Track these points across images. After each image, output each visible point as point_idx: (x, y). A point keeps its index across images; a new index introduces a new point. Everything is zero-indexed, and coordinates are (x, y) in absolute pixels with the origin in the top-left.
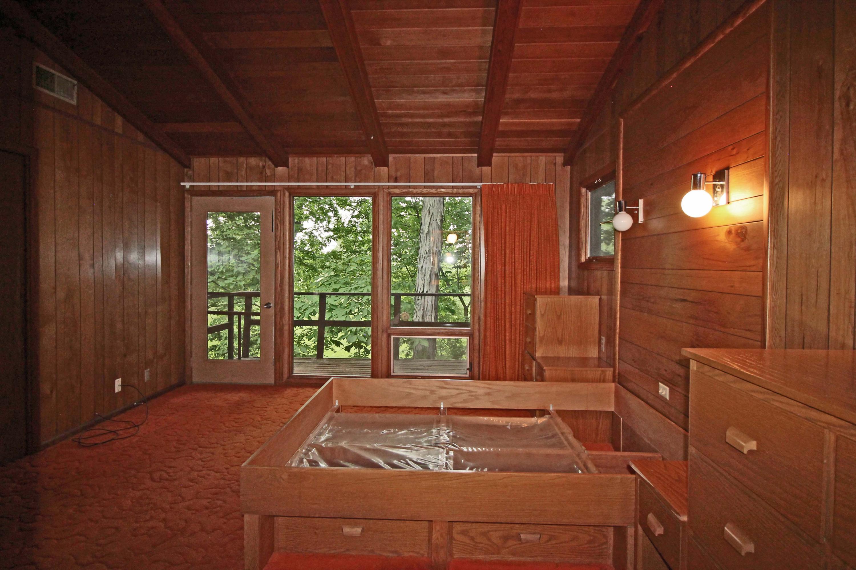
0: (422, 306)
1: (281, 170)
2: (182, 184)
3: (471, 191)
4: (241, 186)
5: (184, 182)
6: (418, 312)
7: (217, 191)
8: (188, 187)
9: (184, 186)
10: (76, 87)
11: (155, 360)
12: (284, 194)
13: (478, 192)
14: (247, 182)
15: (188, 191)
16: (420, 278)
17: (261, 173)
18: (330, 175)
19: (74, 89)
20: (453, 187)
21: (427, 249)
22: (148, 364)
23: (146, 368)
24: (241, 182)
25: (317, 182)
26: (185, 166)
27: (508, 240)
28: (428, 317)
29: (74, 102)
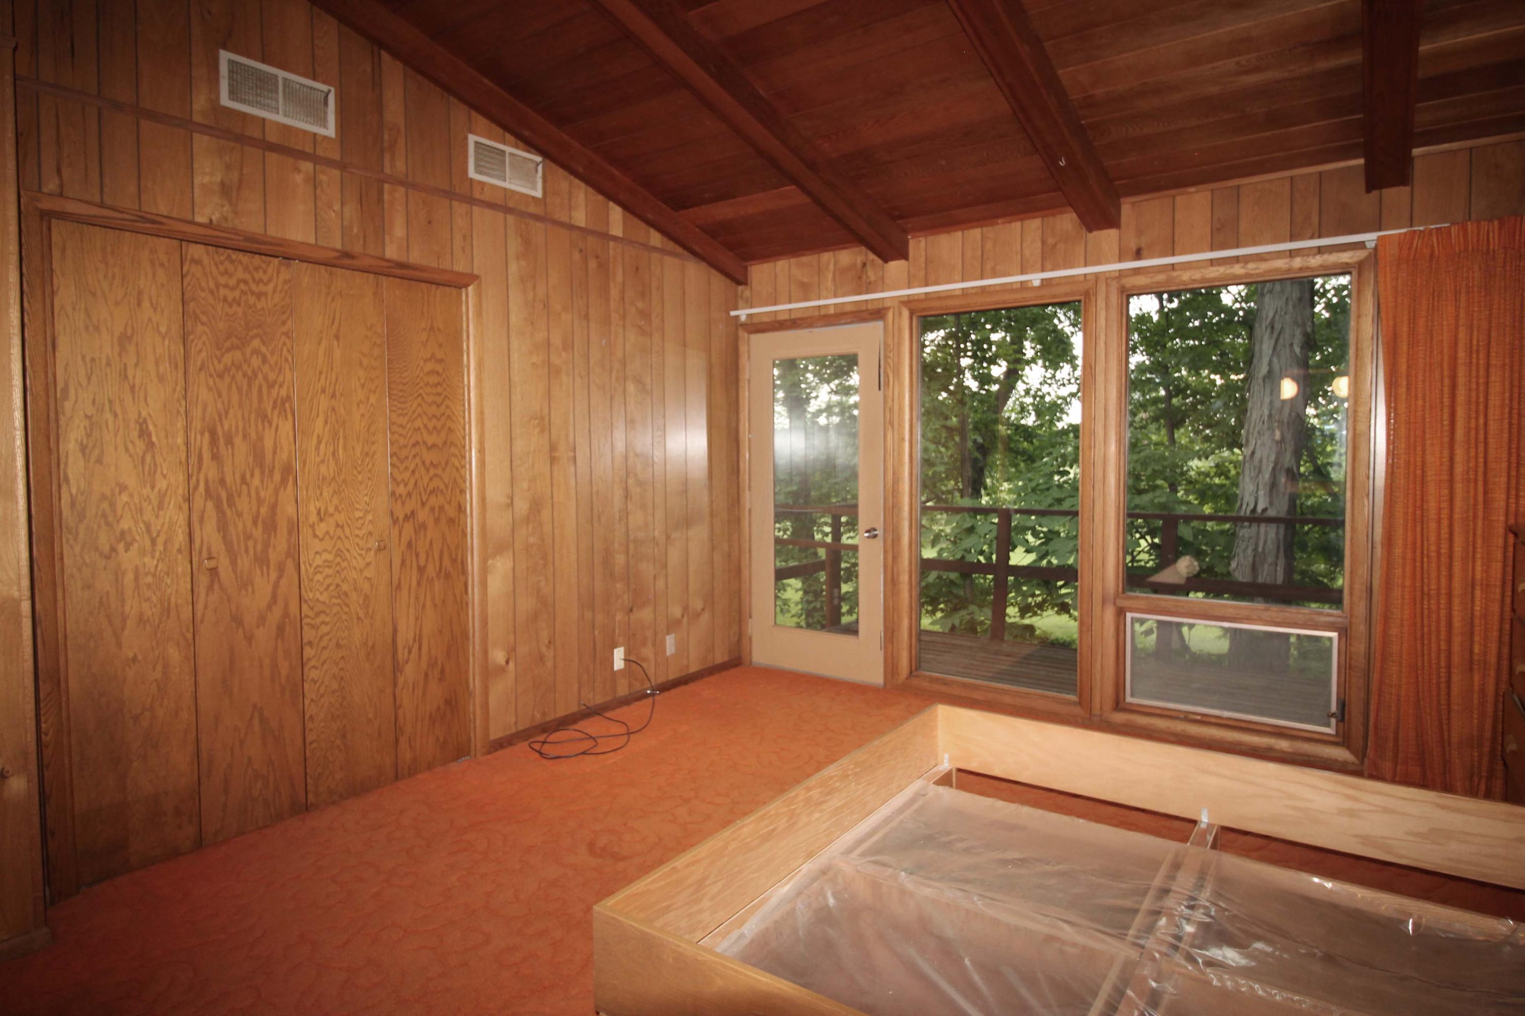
0: (1253, 541)
1: (896, 267)
2: (733, 313)
3: (1345, 257)
4: (825, 306)
5: (736, 309)
6: (1241, 554)
7: (786, 321)
8: (743, 318)
9: (737, 317)
10: (540, 168)
11: (685, 620)
12: (900, 314)
13: (1367, 258)
14: (835, 296)
15: (743, 325)
16: (1247, 479)
17: (860, 278)
18: (989, 266)
19: (536, 171)
20: (1292, 254)
21: (1266, 412)
22: (673, 626)
23: (668, 633)
24: (826, 298)
25: (963, 281)
26: (739, 283)
27: (1461, 380)
28: (1266, 567)
29: (539, 194)
